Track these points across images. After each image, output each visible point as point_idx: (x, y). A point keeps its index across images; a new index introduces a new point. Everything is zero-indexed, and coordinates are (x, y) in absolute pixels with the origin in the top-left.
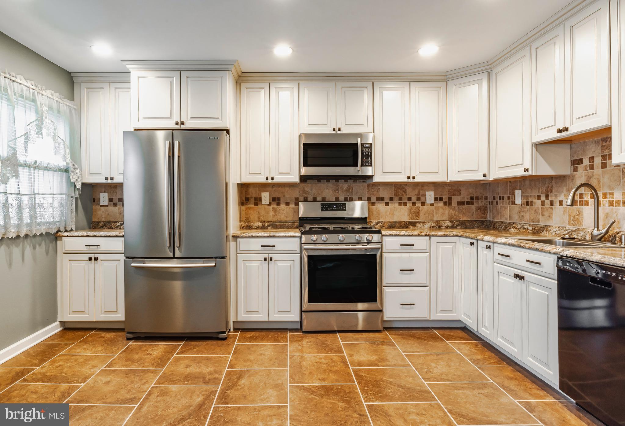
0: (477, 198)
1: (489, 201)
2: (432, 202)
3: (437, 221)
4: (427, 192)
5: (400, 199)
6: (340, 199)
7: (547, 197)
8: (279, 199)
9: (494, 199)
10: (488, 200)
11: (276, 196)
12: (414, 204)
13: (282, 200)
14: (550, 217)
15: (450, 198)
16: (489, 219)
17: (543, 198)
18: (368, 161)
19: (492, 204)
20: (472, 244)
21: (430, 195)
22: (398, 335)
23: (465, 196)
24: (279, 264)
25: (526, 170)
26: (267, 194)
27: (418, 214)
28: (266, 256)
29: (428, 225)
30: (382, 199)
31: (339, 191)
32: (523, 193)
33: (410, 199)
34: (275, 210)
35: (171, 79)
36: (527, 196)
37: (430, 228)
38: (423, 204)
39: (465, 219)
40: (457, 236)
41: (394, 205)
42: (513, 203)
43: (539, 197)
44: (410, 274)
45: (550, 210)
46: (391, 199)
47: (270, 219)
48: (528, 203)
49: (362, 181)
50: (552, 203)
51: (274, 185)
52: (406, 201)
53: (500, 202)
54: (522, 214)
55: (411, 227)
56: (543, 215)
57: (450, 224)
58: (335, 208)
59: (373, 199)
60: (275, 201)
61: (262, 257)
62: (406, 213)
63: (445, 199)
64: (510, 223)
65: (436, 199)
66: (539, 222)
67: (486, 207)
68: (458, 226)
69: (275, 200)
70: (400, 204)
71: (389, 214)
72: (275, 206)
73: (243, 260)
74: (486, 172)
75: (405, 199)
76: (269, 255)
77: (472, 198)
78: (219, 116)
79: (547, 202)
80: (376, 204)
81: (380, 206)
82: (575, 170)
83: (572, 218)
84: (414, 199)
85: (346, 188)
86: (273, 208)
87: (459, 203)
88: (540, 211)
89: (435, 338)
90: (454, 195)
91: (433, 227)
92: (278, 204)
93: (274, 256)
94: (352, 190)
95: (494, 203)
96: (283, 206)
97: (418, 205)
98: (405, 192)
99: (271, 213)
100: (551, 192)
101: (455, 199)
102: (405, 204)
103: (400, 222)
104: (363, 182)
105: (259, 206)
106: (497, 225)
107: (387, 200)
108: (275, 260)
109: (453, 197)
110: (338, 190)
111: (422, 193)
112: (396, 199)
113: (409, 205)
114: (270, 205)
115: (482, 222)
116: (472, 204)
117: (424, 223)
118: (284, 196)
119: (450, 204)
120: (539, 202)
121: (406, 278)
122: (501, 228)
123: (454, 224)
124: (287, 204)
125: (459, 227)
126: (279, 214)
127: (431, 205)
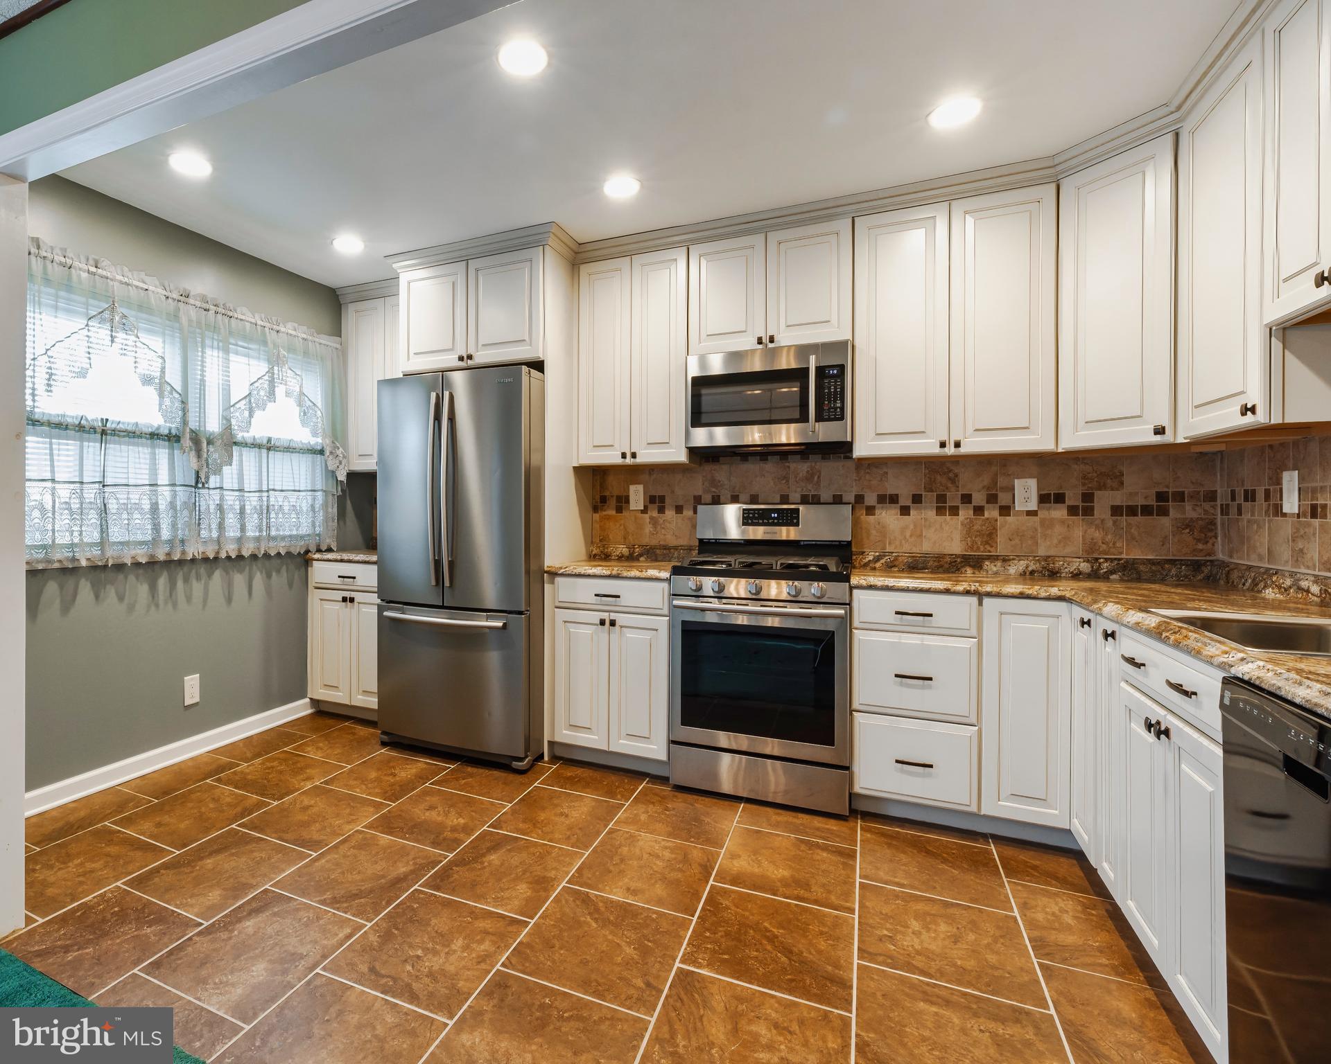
0: (1180, 497)
1: (1222, 505)
2: (1033, 505)
3: (1047, 558)
4: (1016, 481)
5: (941, 499)
6: (791, 499)
8: (662, 499)
9: (1233, 499)
10: (1219, 502)
11: (658, 492)
12: (979, 510)
13: (667, 500)
15: (1088, 497)
16: (1221, 556)
18: (836, 408)
19: (1227, 514)
20: (1085, 623)
21: (1027, 490)
22: (883, 834)
23: (1136, 489)
24: (630, 634)
26: (640, 488)
27: (990, 536)
28: (605, 616)
29: (1015, 568)
30: (894, 499)
31: (788, 481)
32: (1302, 478)
33: (967, 499)
34: (654, 522)
35: (452, 279)
36: (1313, 491)
37: (1023, 574)
38: (1006, 510)
39: (1137, 554)
40: (1061, 598)
41: (926, 514)
42: (1277, 510)
44: (923, 688)
46: (917, 499)
47: (646, 540)
48: (1314, 511)
49: (842, 455)
51: (653, 470)
52: (957, 502)
53: (1246, 506)
54: (1300, 544)
55: (969, 571)
57: (1085, 567)
58: (774, 518)
59: (871, 499)
60: (655, 503)
61: (596, 617)
62: (957, 536)
63: (1073, 498)
64: (1267, 571)
65: (1043, 499)
67: (1212, 523)
68: (1112, 572)
69: (656, 501)
70: (940, 511)
71: (911, 536)
72: (655, 514)
73: (565, 622)
74: (1165, 421)
75: (953, 499)
76: (611, 614)
77: (1161, 497)
78: (526, 338)
80: (877, 512)
81: (889, 518)
84: (979, 498)
85: (805, 473)
86: (651, 518)
87: (1116, 511)
89: (981, 863)
90: (1102, 487)
91: (1032, 573)
92: (661, 510)
93: (621, 619)
94: (819, 477)
95: (1233, 508)
96: (670, 513)
97: (991, 513)
98: (954, 480)
99: (648, 528)
101: (1104, 500)
102: (954, 511)
103: (939, 557)
105: (625, 513)
106: (1235, 575)
107: (905, 501)
108: (621, 627)
109: (1098, 494)
110: (786, 478)
111: (1002, 481)
112: (930, 498)
113: (965, 513)
114: (645, 511)
115: (1196, 566)
116: (1163, 512)
117: (1005, 560)
118: (673, 492)
119: (1088, 511)
121: (912, 697)
122: (1244, 584)
123: (1099, 568)
124: (679, 509)
125: (1113, 577)
126: (663, 530)
127: (1029, 513)
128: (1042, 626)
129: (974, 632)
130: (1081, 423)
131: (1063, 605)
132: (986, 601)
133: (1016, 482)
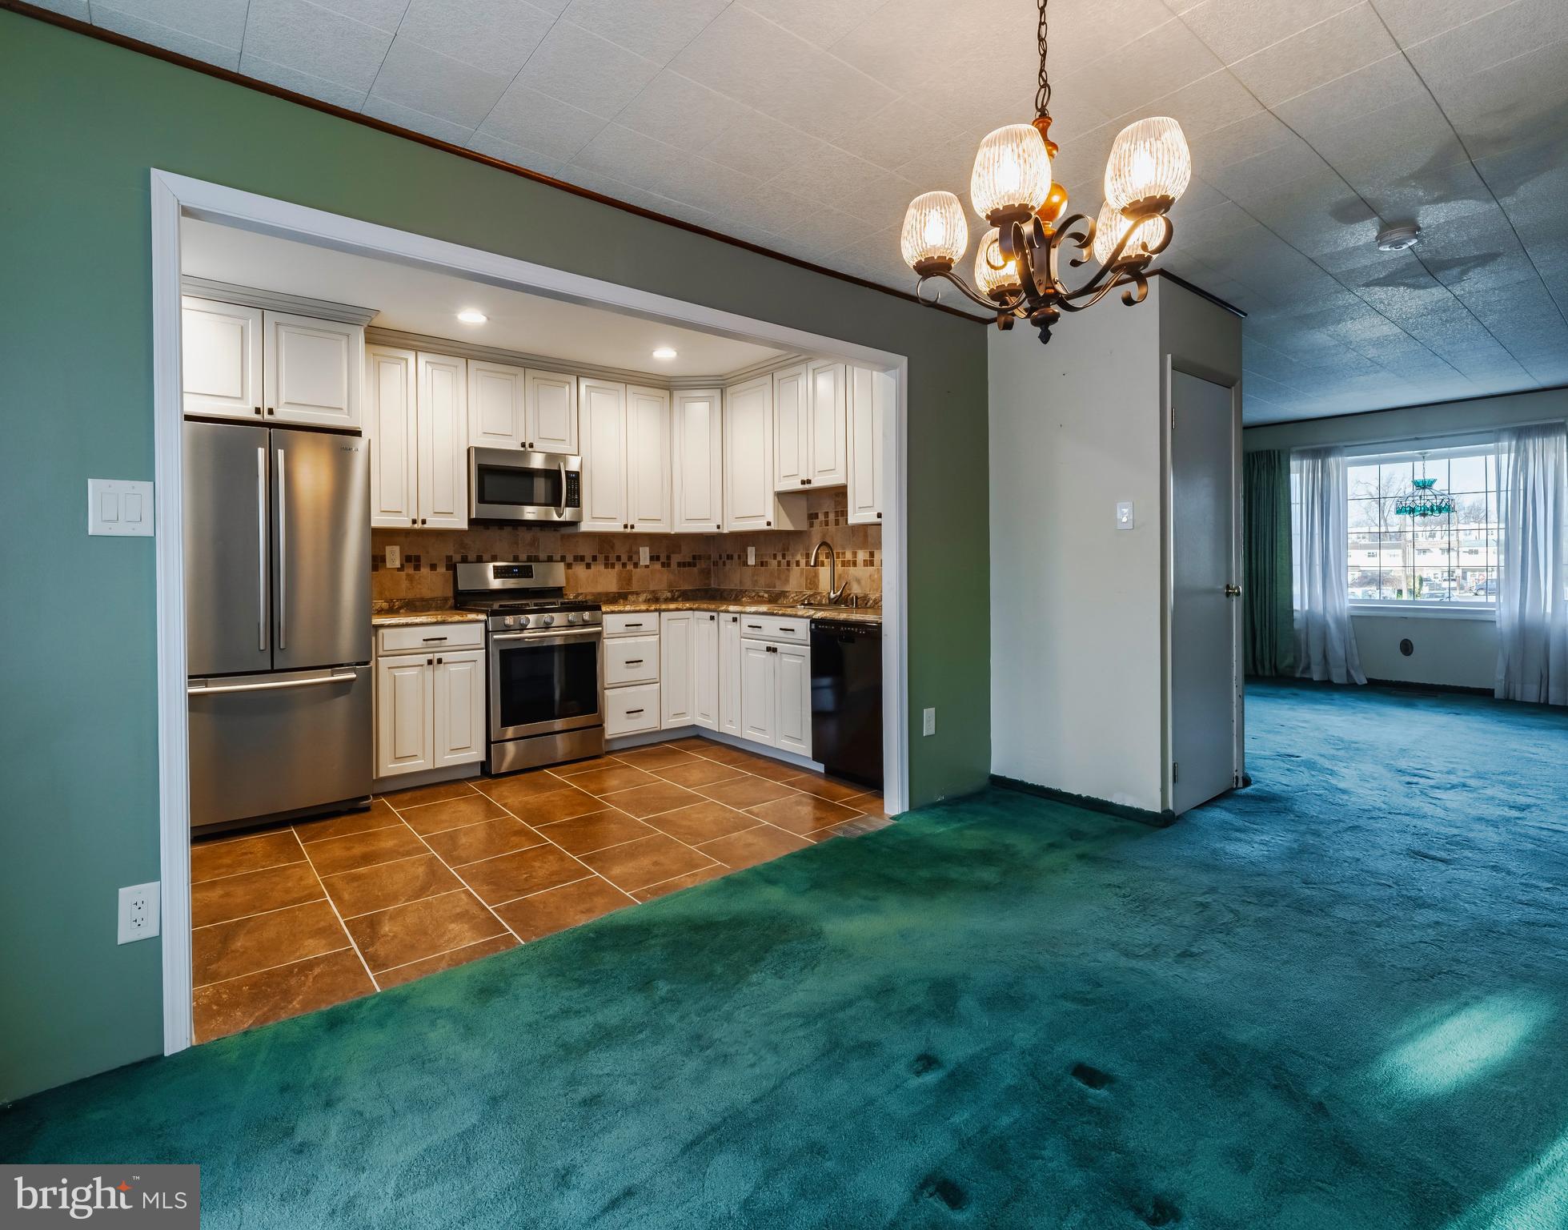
0: (700, 557)
1: (714, 562)
2: (647, 562)
3: (653, 591)
5: (607, 558)
6: (520, 558)
7: (784, 556)
8: (418, 559)
9: (720, 558)
10: (712, 560)
11: (413, 552)
12: (624, 565)
13: (423, 561)
14: (787, 581)
15: (669, 558)
16: (713, 586)
17: (779, 558)
18: (575, 499)
19: (717, 566)
20: (712, 618)
21: (645, 553)
22: (624, 756)
23: (685, 555)
24: (453, 668)
25: (769, 524)
26: (397, 549)
27: (629, 580)
28: (430, 656)
29: (642, 598)
30: (582, 559)
31: (518, 545)
32: (756, 550)
33: (619, 558)
34: (410, 578)
35: (242, 322)
36: (762, 555)
37: (645, 601)
38: (636, 565)
39: (686, 587)
40: (691, 609)
41: (598, 568)
42: (745, 563)
43: (775, 558)
44: (637, 667)
45: (786, 571)
46: (594, 558)
47: (403, 595)
48: (762, 564)
50: (788, 564)
51: (409, 533)
52: (614, 561)
53: (728, 562)
54: (756, 578)
55: (622, 601)
56: (779, 578)
57: (669, 595)
58: (516, 572)
59: (570, 559)
60: (411, 562)
61: (423, 659)
62: (615, 581)
63: (663, 559)
64: (741, 590)
65: (652, 558)
66: (775, 587)
67: (710, 570)
68: (679, 597)
69: (411, 560)
70: (606, 566)
71: (592, 582)
72: (411, 571)
73: (390, 668)
74: (720, 524)
75: (612, 560)
76: (436, 654)
77: (694, 557)
78: (345, 407)
79: (784, 562)
80: (573, 567)
81: (580, 570)
82: (811, 525)
83: (808, 581)
84: (624, 558)
86: (408, 575)
87: (679, 565)
88: (776, 575)
89: (673, 752)
90: (674, 553)
91: (649, 600)
92: (417, 568)
93: (445, 657)
94: (537, 543)
95: (721, 563)
96: (425, 571)
97: (630, 567)
98: (612, 547)
99: (404, 584)
100: (788, 550)
101: (676, 559)
102: (613, 566)
103: (607, 594)
104: (555, 530)
105: (381, 572)
106: (725, 594)
107: (588, 560)
108: (445, 663)
109: (672, 555)
110: (517, 543)
111: (634, 549)
112: (601, 558)
113: (618, 567)
114: (401, 569)
115: (706, 591)
116: (695, 566)
117: (637, 594)
118: (428, 552)
119: (669, 565)
120: (775, 563)
121: (634, 674)
122: (731, 597)
124: (433, 567)
125: (680, 599)
126: (419, 586)
127: (647, 567)
128: (683, 623)
129: (657, 632)
130: (683, 519)
131: (691, 612)
132: (662, 614)
133: (641, 549)
